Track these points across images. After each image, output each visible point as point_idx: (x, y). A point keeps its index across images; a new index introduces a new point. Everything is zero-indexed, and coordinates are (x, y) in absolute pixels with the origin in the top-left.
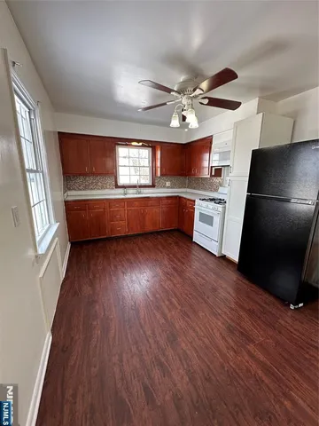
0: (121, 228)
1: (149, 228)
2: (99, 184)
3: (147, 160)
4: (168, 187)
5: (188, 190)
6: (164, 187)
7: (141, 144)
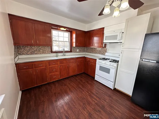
0: (57, 76)
1: (71, 74)
2: (41, 51)
3: (68, 38)
4: (78, 52)
5: (86, 53)
6: (76, 52)
7: (65, 29)
